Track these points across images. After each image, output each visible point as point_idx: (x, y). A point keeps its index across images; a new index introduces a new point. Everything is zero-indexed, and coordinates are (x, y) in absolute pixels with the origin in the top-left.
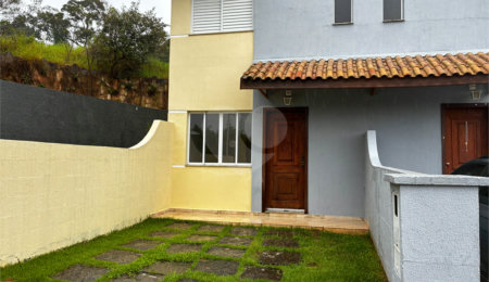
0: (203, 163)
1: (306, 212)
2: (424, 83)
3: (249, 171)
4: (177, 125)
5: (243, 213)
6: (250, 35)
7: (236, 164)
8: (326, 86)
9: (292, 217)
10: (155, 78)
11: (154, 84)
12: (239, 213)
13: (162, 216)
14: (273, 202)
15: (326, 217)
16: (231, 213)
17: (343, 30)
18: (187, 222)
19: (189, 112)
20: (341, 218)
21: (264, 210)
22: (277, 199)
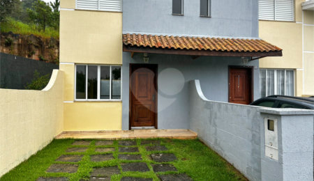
0: (86, 99)
1: (156, 128)
2: (228, 55)
3: (120, 104)
4: (67, 73)
5: (117, 132)
6: (120, 15)
7: (110, 99)
8: (176, 53)
9: (148, 132)
10: (10, 33)
11: (10, 37)
12: (114, 132)
13: (61, 137)
14: (135, 123)
15: (168, 130)
16: (108, 132)
17: (178, 18)
18: (83, 140)
19: (75, 64)
20: (177, 130)
21: (130, 129)
22: (137, 121)
